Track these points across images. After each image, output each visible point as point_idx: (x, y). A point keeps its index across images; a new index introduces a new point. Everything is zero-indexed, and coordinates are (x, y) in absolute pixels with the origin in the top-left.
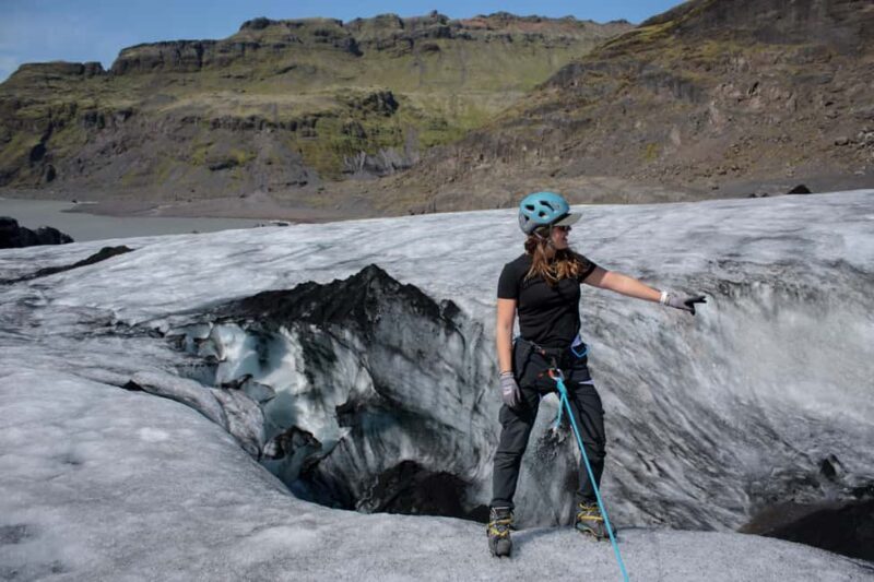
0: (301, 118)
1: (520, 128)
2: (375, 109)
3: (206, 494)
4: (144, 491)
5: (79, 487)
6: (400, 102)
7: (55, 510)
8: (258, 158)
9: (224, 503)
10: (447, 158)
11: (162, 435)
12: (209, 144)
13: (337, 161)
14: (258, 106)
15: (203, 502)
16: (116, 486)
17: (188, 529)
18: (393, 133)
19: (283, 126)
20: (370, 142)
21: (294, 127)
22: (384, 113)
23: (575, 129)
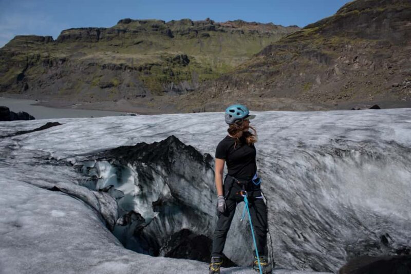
0: (144, 65)
1: (246, 74)
2: (179, 63)
3: (79, 244)
4: (49, 242)
5: (18, 238)
6: (190, 60)
7: (4, 250)
8: (124, 83)
9: (86, 249)
10: (211, 87)
11: (62, 214)
12: (101, 76)
13: (160, 86)
14: (124, 59)
15: (77, 248)
16: (36, 238)
17: (67, 261)
18: (186, 74)
19: (136, 69)
20: (176, 78)
21: (140, 69)
22: (183, 64)
23: (272, 75)
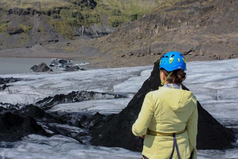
0: (53, 9)
1: (175, 11)
2: (86, 5)
6: (97, 2)
8: (34, 28)
10: (135, 27)
12: (7, 22)
13: (71, 30)
14: (30, 3)
18: (95, 17)
19: (44, 14)
21: (49, 14)
22: (91, 7)
23: (206, 11)
